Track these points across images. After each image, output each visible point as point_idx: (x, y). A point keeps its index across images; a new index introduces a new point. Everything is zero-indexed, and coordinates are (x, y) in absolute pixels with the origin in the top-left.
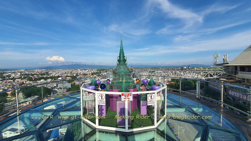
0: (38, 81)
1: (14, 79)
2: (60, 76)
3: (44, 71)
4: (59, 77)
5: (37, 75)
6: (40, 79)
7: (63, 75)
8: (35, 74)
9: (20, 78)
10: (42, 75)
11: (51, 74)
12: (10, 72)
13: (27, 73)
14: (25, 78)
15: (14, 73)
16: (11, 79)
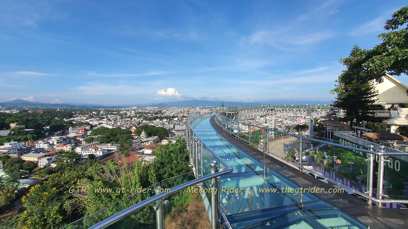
0: (154, 121)
1: (131, 117)
2: (175, 115)
3: (157, 109)
4: (174, 117)
5: (150, 113)
6: (155, 119)
7: (179, 115)
8: (148, 113)
9: (136, 116)
10: (155, 114)
11: (164, 113)
12: (124, 110)
13: (140, 111)
14: (140, 117)
15: (128, 111)
16: (129, 117)
